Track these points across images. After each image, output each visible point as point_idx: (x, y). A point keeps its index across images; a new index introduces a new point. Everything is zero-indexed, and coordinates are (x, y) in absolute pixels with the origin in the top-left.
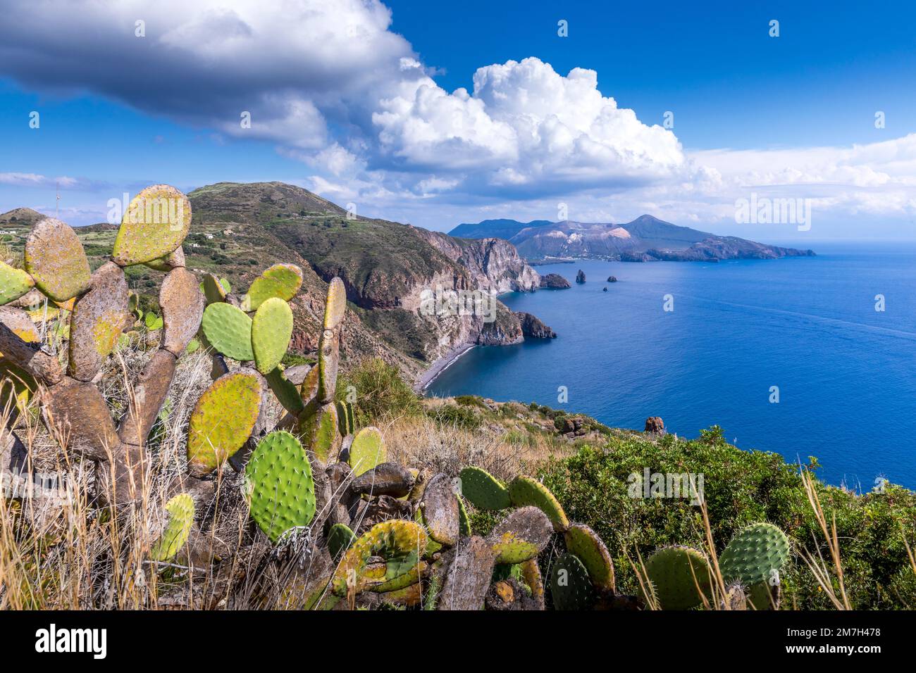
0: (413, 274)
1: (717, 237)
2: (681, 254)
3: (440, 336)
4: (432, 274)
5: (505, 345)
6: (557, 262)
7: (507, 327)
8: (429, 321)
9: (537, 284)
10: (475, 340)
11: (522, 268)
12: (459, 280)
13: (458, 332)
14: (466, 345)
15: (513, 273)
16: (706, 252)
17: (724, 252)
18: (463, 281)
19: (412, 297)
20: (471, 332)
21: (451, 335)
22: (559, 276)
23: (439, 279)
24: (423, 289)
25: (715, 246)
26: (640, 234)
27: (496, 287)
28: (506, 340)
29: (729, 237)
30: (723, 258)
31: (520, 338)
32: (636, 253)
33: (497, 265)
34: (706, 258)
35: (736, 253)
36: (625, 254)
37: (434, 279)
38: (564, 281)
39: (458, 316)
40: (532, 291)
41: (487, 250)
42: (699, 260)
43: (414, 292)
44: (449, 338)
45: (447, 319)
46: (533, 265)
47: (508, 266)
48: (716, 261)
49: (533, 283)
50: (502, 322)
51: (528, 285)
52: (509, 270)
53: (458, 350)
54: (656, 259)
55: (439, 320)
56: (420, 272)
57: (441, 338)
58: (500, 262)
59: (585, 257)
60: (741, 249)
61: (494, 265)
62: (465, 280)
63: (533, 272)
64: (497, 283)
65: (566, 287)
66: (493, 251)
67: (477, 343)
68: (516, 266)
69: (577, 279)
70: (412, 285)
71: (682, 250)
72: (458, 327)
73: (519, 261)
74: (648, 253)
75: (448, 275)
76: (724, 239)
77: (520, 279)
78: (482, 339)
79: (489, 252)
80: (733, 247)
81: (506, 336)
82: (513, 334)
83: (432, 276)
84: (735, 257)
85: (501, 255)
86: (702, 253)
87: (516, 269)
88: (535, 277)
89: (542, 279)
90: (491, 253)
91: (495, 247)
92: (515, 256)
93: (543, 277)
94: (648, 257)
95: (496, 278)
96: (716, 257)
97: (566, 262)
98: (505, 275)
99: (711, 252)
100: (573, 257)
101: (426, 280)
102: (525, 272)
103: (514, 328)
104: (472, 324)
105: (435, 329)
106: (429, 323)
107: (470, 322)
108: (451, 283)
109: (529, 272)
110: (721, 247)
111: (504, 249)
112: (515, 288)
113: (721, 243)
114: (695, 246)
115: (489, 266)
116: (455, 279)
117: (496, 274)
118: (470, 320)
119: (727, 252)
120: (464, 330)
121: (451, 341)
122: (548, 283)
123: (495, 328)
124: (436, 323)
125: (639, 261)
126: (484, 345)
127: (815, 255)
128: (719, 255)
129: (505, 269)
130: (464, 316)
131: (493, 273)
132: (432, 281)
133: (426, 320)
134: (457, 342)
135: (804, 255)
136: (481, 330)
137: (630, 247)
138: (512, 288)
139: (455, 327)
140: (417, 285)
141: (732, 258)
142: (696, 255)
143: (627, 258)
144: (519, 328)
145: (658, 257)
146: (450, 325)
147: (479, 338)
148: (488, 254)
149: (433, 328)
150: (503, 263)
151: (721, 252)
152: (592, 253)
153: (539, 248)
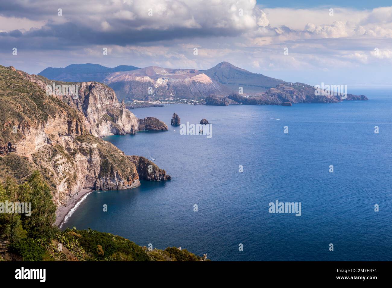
0: (26, 118)
1: (288, 83)
2: (259, 99)
3: (58, 182)
4: (45, 118)
5: (123, 190)
6: (147, 106)
7: (123, 171)
8: (45, 167)
9: (136, 128)
10: (91, 185)
11: (121, 112)
12: (74, 124)
13: (75, 177)
14: (83, 191)
15: (112, 117)
16: (279, 96)
17: (294, 97)
18: (77, 125)
19: (26, 142)
20: (87, 177)
21: (68, 181)
22: (156, 119)
23: (53, 123)
24: (37, 134)
25: (287, 91)
26: (219, 79)
27: (96, 131)
28: (123, 185)
29: (297, 83)
30: (294, 101)
31: (137, 182)
32: (219, 97)
33: (97, 109)
34: (279, 102)
35: (304, 98)
36: (209, 98)
37: (48, 123)
38: (162, 124)
39: (74, 161)
40: (132, 134)
41: (86, 94)
42: (274, 104)
43: (28, 137)
44: (66, 185)
45: (64, 165)
46: (131, 108)
47: (107, 110)
48: (289, 105)
49: (133, 126)
50: (119, 166)
51: (128, 128)
52: (109, 113)
53: (76, 197)
54: (237, 103)
55: (54, 166)
56: (33, 117)
57: (59, 184)
58: (99, 106)
59: (172, 101)
60: (308, 94)
61: (94, 108)
62: (79, 124)
63: (132, 115)
64: (98, 126)
65: (164, 130)
66: (93, 95)
67: (94, 188)
68: (115, 110)
69: (172, 122)
70: (26, 130)
71: (259, 95)
72: (75, 173)
73: (118, 105)
74: (229, 98)
75: (62, 119)
76: (294, 85)
77: (120, 123)
78: (99, 185)
79: (88, 95)
80: (302, 92)
81: (124, 180)
82: (130, 178)
83: (46, 120)
84: (304, 102)
85: (101, 99)
86: (276, 98)
87: (115, 112)
88: (133, 120)
89: (140, 122)
90: (91, 97)
91: (94, 91)
92: (114, 100)
93: (141, 120)
94: (230, 101)
95: (97, 122)
96: (289, 101)
97: (155, 106)
98: (105, 118)
99: (284, 97)
100: (161, 101)
101: (40, 124)
102: (124, 116)
103: (131, 172)
104: (88, 169)
105: (52, 175)
106: (46, 169)
107: (86, 167)
108: (65, 128)
109: (128, 116)
110: (292, 92)
111: (103, 93)
112: (115, 131)
113: (292, 89)
114: (270, 91)
115: (89, 110)
116: (70, 123)
117: (96, 117)
118: (86, 165)
119: (297, 97)
120: (80, 175)
121: (68, 187)
122: (146, 126)
123: (112, 173)
124: (52, 169)
125: (223, 104)
126: (101, 190)
127: (367, 99)
128: (290, 99)
129: (104, 113)
130: (80, 161)
131: (93, 116)
132: (46, 126)
133: (41, 167)
134: (75, 188)
135: (358, 99)
136: (97, 175)
137: (212, 92)
138: (112, 131)
139: (72, 172)
140: (31, 130)
141: (301, 102)
142: (271, 99)
143: (211, 102)
144: (135, 171)
145: (238, 101)
146: (67, 171)
147: (95, 183)
148: (87, 97)
149: (50, 175)
150: (102, 107)
151: (292, 97)
152: (178, 97)
153: (127, 92)
